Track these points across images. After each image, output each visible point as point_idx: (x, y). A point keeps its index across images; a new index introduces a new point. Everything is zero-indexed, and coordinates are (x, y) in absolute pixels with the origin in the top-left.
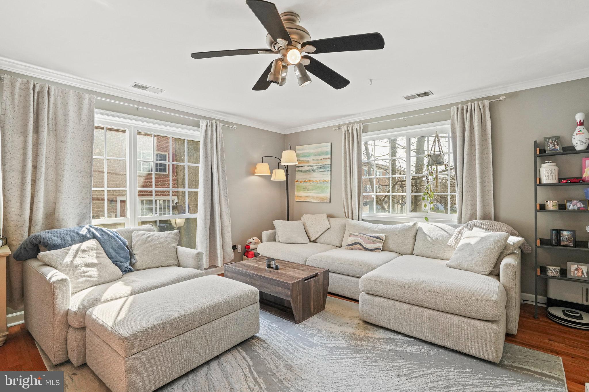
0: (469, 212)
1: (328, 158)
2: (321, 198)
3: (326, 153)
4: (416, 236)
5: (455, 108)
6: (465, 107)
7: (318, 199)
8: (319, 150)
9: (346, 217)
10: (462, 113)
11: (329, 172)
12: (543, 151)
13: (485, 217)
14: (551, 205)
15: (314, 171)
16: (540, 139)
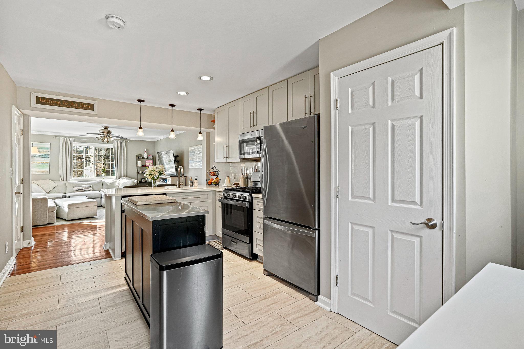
0: (119, 175)
1: (49, 151)
2: (43, 172)
3: (47, 149)
4: (102, 185)
5: (115, 141)
6: (118, 142)
7: (40, 172)
8: (41, 146)
9: (62, 180)
10: (118, 143)
11: (49, 158)
12: (138, 158)
13: (124, 176)
14: (140, 172)
15: (36, 157)
16: (138, 154)
